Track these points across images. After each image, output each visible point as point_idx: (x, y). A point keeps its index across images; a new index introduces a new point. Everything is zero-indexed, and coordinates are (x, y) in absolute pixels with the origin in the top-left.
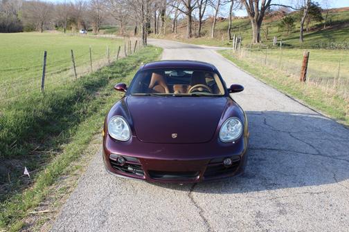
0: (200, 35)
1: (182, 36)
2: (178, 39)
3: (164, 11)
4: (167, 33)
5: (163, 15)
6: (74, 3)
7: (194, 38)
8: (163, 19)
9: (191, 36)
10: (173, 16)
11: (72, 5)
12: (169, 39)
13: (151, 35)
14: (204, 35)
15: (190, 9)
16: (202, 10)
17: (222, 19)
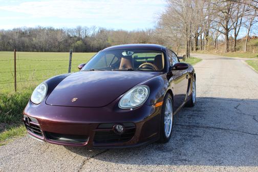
0: (235, 50)
1: (221, 51)
2: (218, 53)
3: (208, 33)
4: (210, 49)
5: (207, 36)
6: (145, 30)
7: (230, 52)
8: (207, 39)
9: (228, 51)
10: (214, 37)
11: (144, 32)
12: (211, 53)
13: (198, 51)
14: (238, 49)
15: (227, 30)
16: (237, 30)
17: (256, 37)
